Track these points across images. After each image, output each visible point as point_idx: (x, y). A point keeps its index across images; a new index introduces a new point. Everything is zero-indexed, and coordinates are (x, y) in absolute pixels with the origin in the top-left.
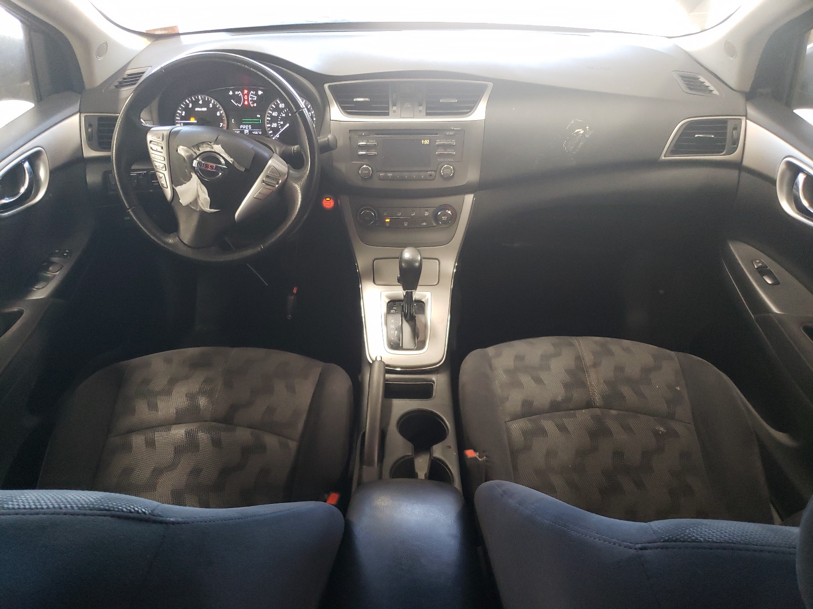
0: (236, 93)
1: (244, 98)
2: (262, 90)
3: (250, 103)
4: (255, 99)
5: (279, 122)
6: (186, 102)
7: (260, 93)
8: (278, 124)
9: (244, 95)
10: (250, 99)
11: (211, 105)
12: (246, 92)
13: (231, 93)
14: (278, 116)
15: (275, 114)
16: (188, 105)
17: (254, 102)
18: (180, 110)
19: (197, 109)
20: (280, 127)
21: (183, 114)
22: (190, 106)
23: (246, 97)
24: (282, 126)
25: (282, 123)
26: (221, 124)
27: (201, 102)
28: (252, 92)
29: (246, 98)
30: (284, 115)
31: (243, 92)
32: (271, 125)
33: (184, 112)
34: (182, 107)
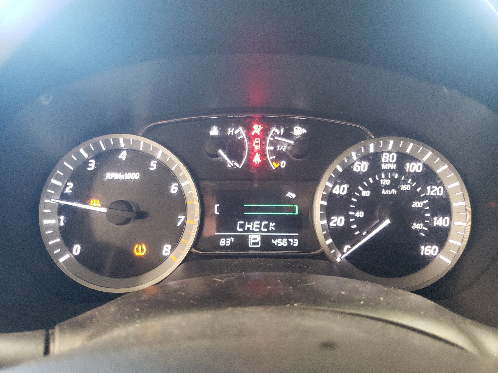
0: (230, 131)
1: (251, 145)
2: (302, 124)
3: (269, 158)
4: (284, 148)
5: (351, 213)
6: (79, 155)
7: (298, 131)
8: (347, 217)
9: (251, 138)
10: (269, 148)
11: (153, 165)
12: (257, 129)
13: (214, 131)
14: (350, 193)
15: (341, 190)
16: (86, 163)
17: (279, 156)
18: (58, 178)
19: (110, 176)
20: (354, 226)
21: (68, 191)
22: (92, 165)
23: (257, 141)
24: (364, 224)
25: (360, 214)
26: (182, 218)
27: (123, 156)
28: (274, 129)
29: (257, 147)
30: (366, 193)
31: (249, 129)
32: (329, 221)
33: (71, 184)
34: (65, 169)
